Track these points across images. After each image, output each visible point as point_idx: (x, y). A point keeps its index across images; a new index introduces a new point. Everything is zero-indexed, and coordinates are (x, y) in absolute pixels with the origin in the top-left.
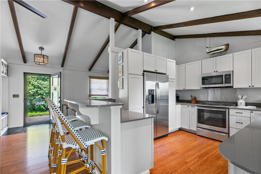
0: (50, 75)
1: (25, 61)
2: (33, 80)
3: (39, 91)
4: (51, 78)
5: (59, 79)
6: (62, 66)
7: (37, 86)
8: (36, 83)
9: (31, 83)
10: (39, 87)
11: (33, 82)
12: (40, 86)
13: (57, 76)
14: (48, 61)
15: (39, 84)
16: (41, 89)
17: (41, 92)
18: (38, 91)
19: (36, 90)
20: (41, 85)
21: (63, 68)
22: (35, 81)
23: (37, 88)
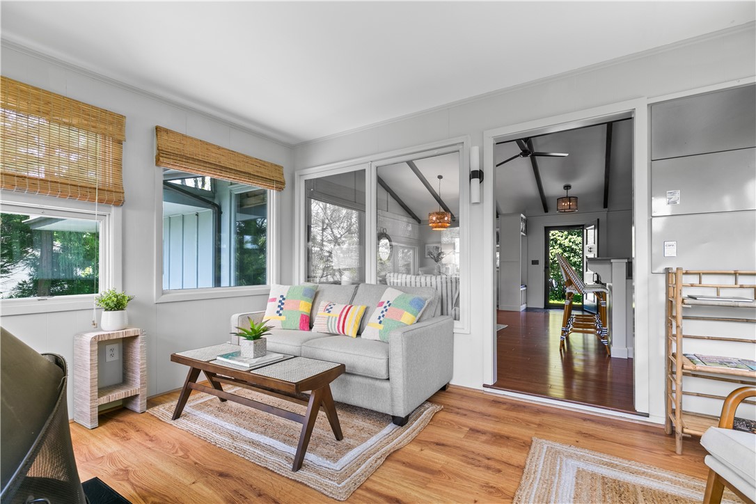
0: (583, 225)
1: (546, 210)
2: (562, 237)
3: (572, 258)
4: (585, 231)
5: (596, 231)
6: (605, 206)
7: (568, 247)
8: (566, 243)
9: (558, 242)
10: (572, 250)
11: (561, 240)
12: (574, 247)
13: (593, 226)
14: (577, 205)
15: (571, 244)
16: (575, 253)
17: (576, 260)
18: (570, 257)
19: (567, 255)
20: (577, 245)
21: (607, 209)
22: (564, 237)
23: (569, 251)
